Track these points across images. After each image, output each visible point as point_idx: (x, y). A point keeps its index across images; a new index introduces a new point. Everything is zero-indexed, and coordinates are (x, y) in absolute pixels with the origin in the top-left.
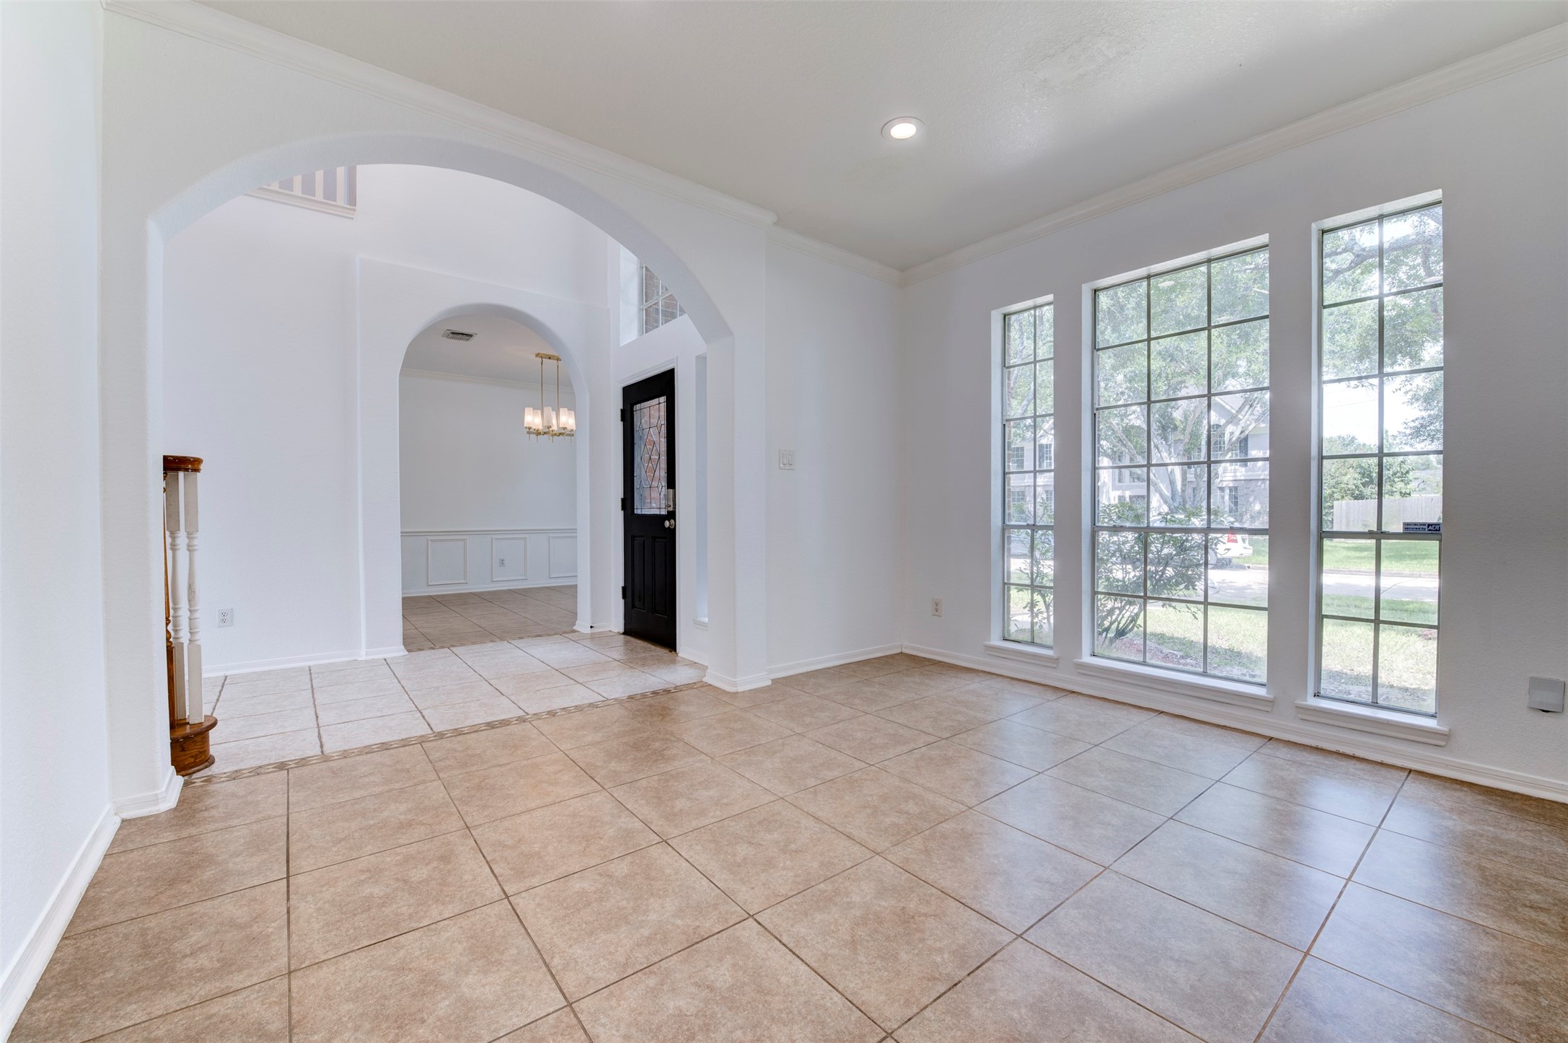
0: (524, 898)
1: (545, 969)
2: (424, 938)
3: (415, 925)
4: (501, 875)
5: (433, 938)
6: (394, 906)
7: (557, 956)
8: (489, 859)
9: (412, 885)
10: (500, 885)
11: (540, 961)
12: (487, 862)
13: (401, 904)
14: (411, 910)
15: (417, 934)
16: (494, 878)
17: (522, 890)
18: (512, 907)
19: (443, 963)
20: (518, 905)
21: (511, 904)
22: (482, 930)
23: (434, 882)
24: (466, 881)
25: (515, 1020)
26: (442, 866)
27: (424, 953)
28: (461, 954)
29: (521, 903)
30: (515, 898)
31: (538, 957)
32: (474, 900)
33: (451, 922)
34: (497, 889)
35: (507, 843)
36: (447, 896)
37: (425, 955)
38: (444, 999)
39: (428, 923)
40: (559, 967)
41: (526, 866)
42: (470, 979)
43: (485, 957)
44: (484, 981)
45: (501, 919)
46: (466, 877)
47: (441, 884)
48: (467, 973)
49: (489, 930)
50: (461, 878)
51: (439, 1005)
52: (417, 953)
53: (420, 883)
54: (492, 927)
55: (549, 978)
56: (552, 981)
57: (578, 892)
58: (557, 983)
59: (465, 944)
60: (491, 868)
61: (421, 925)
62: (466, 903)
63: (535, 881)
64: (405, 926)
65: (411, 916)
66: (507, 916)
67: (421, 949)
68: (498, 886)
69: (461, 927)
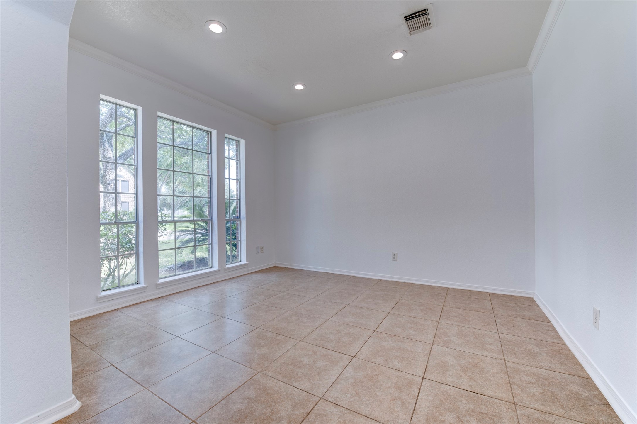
0: (418, 373)
1: (431, 353)
2: (460, 384)
3: (462, 391)
4: (417, 388)
5: (457, 382)
6: (468, 406)
7: (426, 353)
8: (415, 400)
9: (456, 412)
10: (421, 385)
11: (431, 355)
12: (417, 399)
13: (464, 405)
14: (461, 399)
15: (462, 387)
16: (421, 389)
17: (416, 377)
18: (425, 374)
19: (458, 372)
20: (422, 373)
21: (424, 375)
22: (440, 373)
23: (446, 407)
24: (432, 396)
25: (447, 349)
26: (437, 414)
27: (463, 379)
28: (451, 371)
29: (420, 372)
30: (421, 375)
31: (430, 356)
32: (435, 386)
33: (448, 383)
34: (424, 383)
35: (400, 404)
36: (444, 395)
37: (462, 378)
38: (462, 363)
39: (457, 388)
40: (427, 351)
41: (405, 385)
42: (452, 363)
43: (444, 365)
44: (449, 360)
45: (431, 372)
46: (431, 398)
47: (443, 403)
48: (452, 365)
49: (438, 372)
50: (433, 400)
51: (464, 363)
52: (465, 380)
53: (452, 411)
54: (436, 372)
55: (432, 351)
56: (432, 350)
57: (401, 363)
58: (431, 349)
59: (448, 373)
60: (418, 395)
61: (460, 389)
62: (439, 387)
63: (409, 376)
64: (466, 393)
65: (462, 396)
66: (429, 372)
67: (463, 381)
68: (422, 384)
69: (446, 379)
